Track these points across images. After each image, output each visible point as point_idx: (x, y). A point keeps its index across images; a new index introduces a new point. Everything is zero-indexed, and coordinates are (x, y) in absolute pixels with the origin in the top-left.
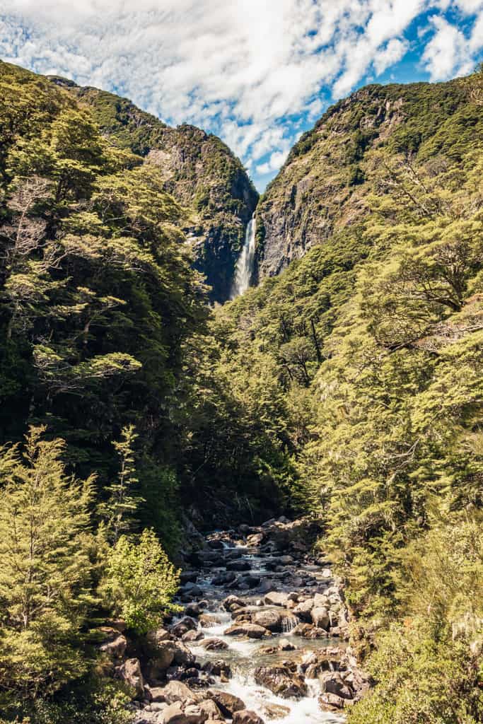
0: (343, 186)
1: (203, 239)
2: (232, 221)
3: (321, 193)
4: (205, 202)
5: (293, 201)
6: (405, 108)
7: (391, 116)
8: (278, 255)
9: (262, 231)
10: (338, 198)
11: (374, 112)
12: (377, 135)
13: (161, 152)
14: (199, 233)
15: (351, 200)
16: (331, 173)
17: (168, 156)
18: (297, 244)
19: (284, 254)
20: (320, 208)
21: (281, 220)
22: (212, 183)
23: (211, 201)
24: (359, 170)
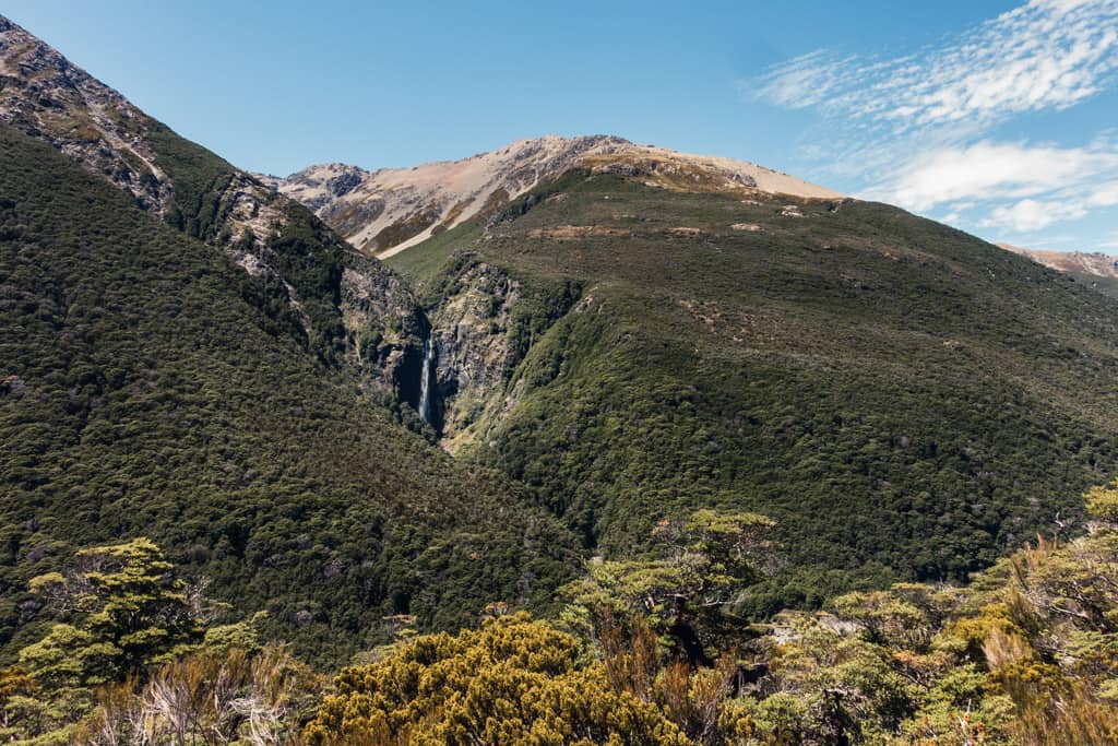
0: (487, 333)
1: (402, 353)
2: (418, 342)
3: (475, 337)
4: (400, 327)
5: (456, 335)
6: (520, 289)
7: (511, 291)
8: (447, 365)
9: (436, 350)
10: (485, 342)
11: (502, 285)
12: (503, 301)
13: (354, 272)
14: (399, 349)
15: (492, 345)
16: (479, 323)
17: (361, 277)
18: (460, 362)
19: (451, 365)
20: (476, 347)
21: (450, 345)
22: (403, 313)
23: (404, 326)
24: (495, 325)
